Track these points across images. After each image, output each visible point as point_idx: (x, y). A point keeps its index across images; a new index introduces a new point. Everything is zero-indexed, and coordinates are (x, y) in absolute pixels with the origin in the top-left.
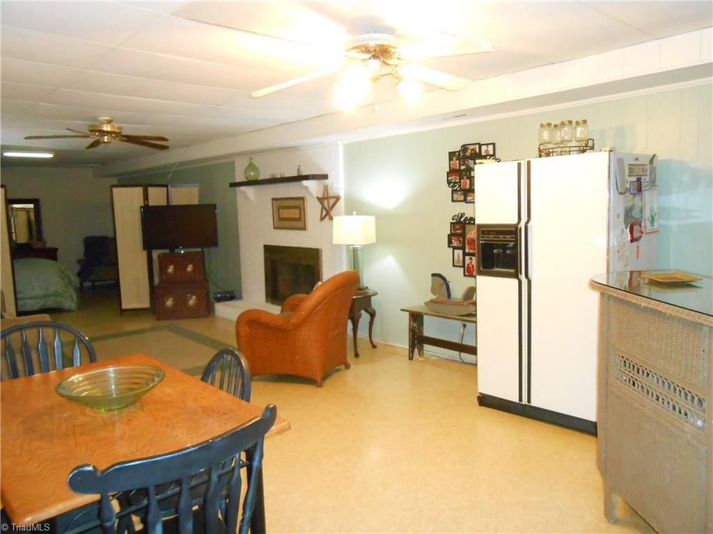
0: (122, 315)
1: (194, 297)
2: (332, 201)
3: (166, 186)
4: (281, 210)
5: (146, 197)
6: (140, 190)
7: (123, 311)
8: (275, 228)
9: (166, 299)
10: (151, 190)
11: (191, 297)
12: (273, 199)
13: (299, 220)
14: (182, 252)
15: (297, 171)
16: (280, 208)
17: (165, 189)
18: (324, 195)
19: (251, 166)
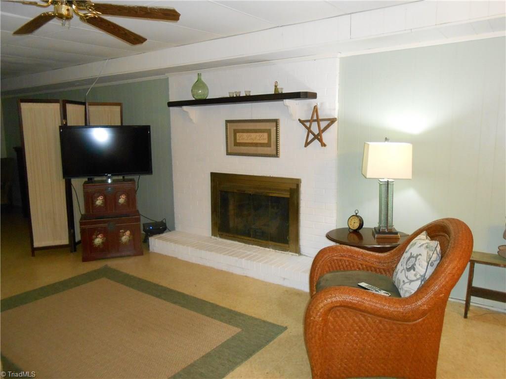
0: (33, 255)
1: (128, 233)
2: (323, 125)
3: (84, 104)
4: (238, 134)
5: (64, 115)
6: (56, 107)
7: (34, 250)
8: (228, 154)
9: (94, 237)
10: (69, 107)
11: (125, 232)
12: (227, 122)
13: (268, 145)
14: (110, 181)
15: (274, 88)
16: (236, 132)
17: (83, 107)
18: (312, 117)
19: (199, 84)
